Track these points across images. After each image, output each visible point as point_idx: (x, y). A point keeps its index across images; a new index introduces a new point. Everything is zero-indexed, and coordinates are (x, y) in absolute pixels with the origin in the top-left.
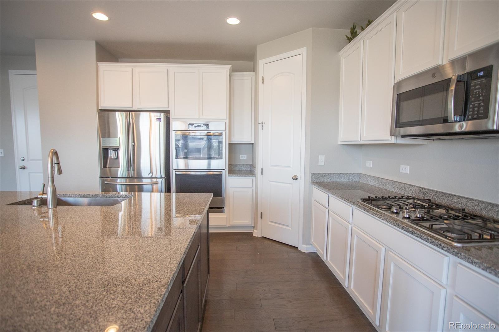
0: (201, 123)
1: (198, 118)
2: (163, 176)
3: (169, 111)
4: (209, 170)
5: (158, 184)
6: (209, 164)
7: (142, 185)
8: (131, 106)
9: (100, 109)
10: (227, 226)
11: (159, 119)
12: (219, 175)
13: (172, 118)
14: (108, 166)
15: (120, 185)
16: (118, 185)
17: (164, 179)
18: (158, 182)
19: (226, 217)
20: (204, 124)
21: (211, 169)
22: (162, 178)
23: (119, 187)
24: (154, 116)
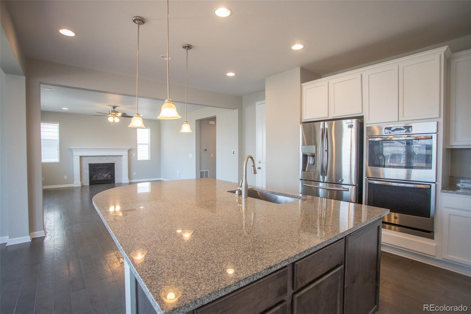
0: (401, 125)
1: (397, 120)
2: (354, 183)
3: (363, 116)
4: (408, 181)
5: (348, 191)
6: (409, 175)
7: (341, 191)
8: (327, 116)
9: (303, 121)
10: (437, 258)
11: (351, 126)
12: (426, 189)
13: (366, 123)
14: (306, 170)
15: (322, 189)
16: (320, 189)
17: (354, 187)
18: (348, 189)
19: (436, 246)
20: (404, 127)
21: (411, 180)
22: (352, 185)
23: (321, 190)
24: (346, 123)
